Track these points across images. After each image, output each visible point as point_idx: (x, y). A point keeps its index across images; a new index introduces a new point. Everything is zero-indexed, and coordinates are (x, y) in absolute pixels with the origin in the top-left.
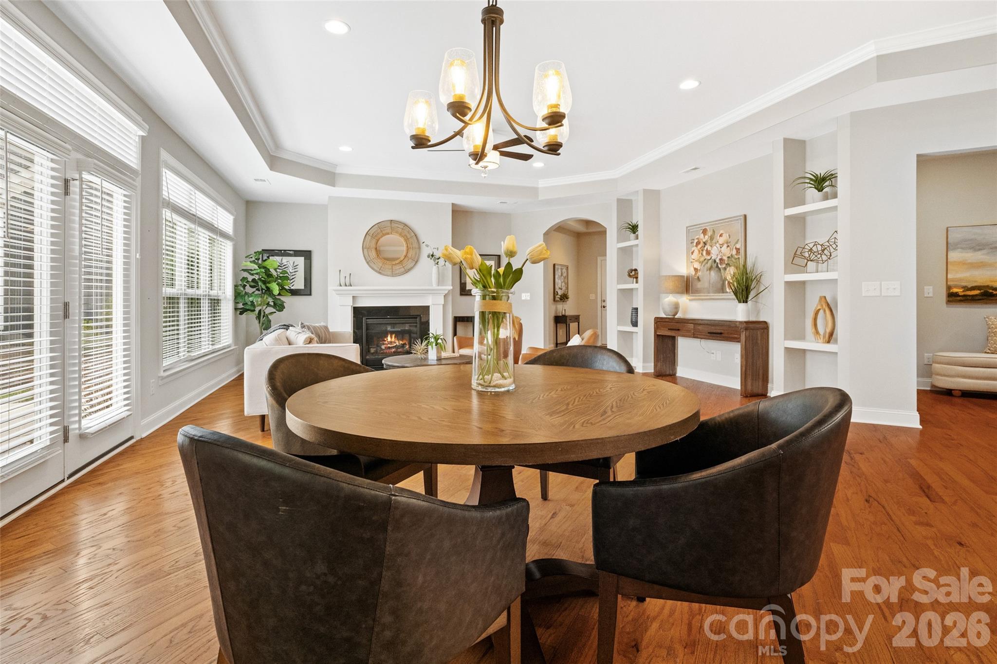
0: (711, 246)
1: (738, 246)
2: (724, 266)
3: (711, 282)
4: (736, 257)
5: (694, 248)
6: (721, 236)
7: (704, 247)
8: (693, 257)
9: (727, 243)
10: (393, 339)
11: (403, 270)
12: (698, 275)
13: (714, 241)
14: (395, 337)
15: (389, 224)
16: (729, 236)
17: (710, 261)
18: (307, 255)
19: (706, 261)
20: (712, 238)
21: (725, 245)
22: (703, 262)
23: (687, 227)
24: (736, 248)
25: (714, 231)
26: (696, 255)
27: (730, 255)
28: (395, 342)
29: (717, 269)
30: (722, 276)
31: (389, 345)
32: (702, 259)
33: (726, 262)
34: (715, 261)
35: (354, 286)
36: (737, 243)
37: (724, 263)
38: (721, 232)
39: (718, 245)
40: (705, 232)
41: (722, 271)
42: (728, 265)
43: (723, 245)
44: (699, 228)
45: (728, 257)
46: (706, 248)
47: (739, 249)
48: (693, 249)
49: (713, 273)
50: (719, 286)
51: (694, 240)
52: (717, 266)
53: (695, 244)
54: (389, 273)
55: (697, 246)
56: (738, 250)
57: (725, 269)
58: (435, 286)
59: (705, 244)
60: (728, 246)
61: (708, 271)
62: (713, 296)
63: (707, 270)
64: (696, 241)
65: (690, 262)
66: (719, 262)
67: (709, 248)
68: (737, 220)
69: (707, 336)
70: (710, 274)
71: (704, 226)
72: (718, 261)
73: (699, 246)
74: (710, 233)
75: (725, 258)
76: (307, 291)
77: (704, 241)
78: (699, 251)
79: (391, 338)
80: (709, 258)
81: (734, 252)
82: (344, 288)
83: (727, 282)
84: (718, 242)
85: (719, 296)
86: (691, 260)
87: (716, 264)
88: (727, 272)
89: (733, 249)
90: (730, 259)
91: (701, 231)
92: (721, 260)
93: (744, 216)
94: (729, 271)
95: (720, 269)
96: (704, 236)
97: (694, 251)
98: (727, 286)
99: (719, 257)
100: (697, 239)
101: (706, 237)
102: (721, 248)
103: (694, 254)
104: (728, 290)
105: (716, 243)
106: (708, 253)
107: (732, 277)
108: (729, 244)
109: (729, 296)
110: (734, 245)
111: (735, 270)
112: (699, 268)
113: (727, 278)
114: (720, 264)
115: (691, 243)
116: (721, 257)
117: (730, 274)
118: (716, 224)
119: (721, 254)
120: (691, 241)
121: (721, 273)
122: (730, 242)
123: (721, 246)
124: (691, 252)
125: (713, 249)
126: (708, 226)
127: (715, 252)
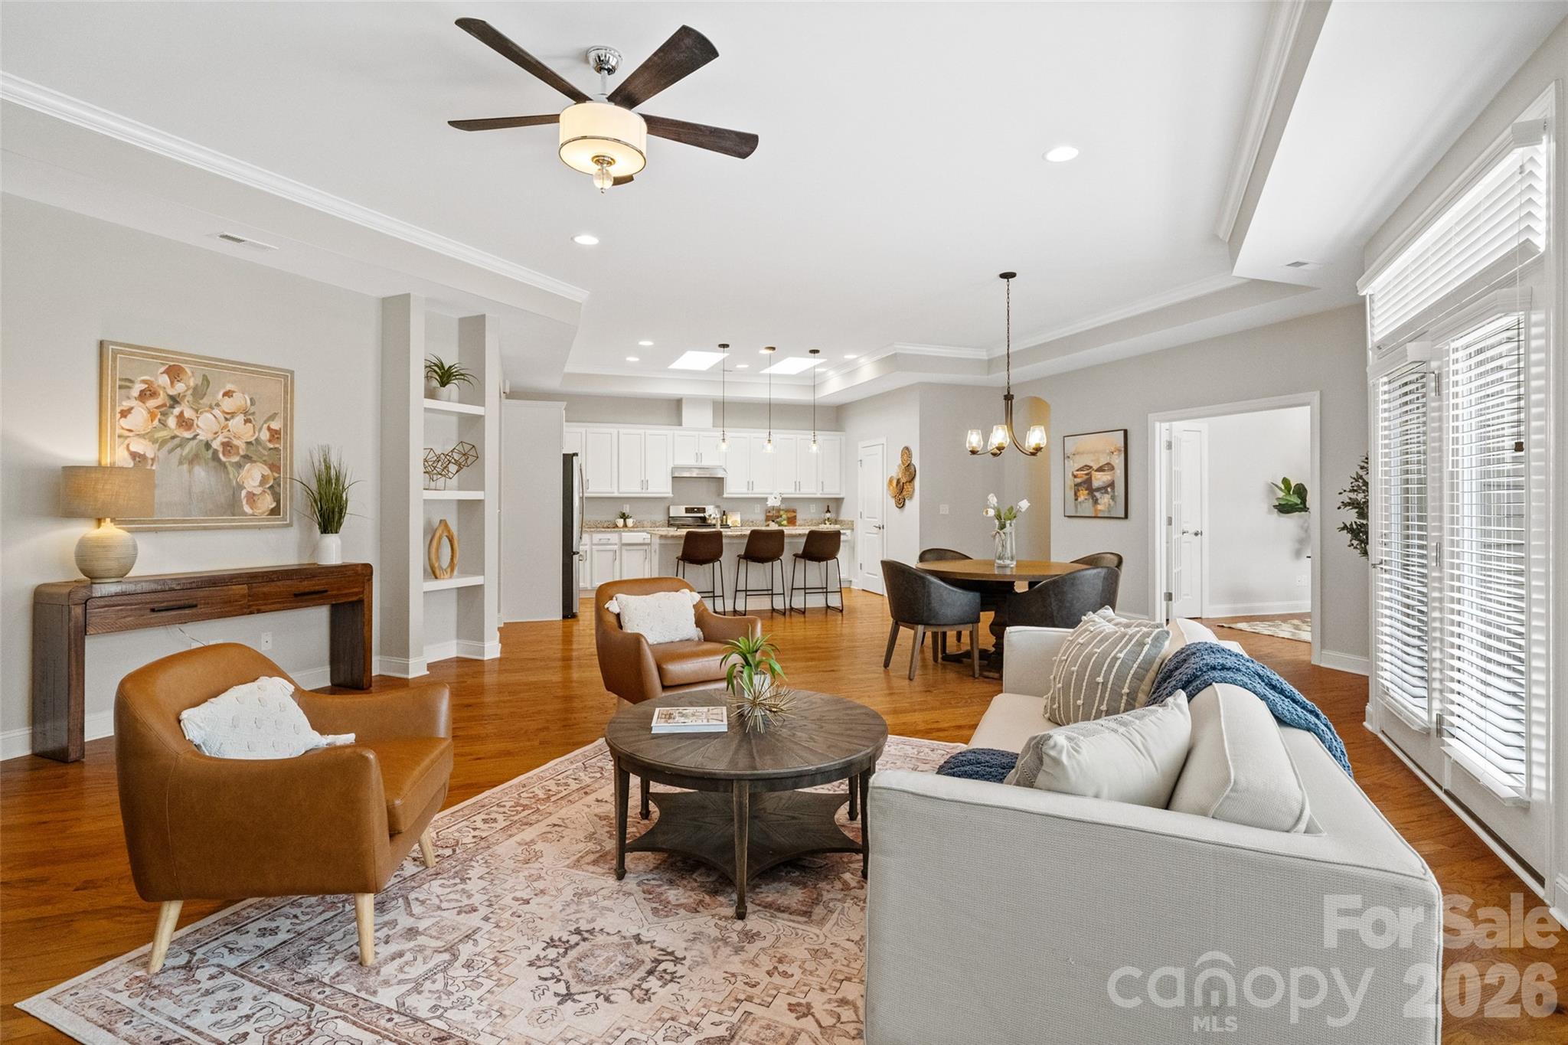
0: (197, 411)
1: (275, 425)
2: (236, 459)
3: (196, 490)
4: (271, 446)
5: (133, 403)
6: (228, 394)
7: (172, 407)
8: (125, 423)
9: (245, 413)
12: (144, 471)
13: (205, 401)
16: (251, 400)
17: (193, 443)
19: (177, 441)
20: (198, 393)
21: (240, 418)
22: (164, 442)
23: (103, 344)
24: (269, 429)
25: (206, 381)
26: (139, 417)
27: (252, 439)
29: (215, 464)
30: (229, 481)
32: (163, 434)
33: (242, 453)
34: (208, 446)
36: (272, 417)
37: (238, 454)
38: (229, 387)
39: (216, 412)
40: (174, 373)
41: (230, 468)
42: (247, 458)
43: (233, 415)
44: (153, 357)
45: (249, 443)
46: (177, 411)
47: (277, 432)
48: (126, 404)
49: (200, 472)
50: (224, 498)
51: (131, 382)
52: (215, 457)
53: (135, 392)
55: (143, 396)
56: (275, 435)
57: (239, 466)
59: (175, 400)
60: (247, 421)
61: (185, 467)
62: (207, 521)
63: (181, 463)
64: (139, 387)
65: (110, 434)
66: (220, 449)
67: (189, 413)
68: (278, 376)
69: (291, 602)
70: (190, 471)
71: (173, 360)
72: (216, 445)
73: (152, 403)
74: (191, 380)
75: (239, 444)
77: (172, 392)
78: (152, 416)
80: (188, 435)
81: (265, 435)
83: (244, 493)
84: (218, 405)
85: (224, 521)
86: (118, 431)
87: (210, 452)
88: (243, 472)
89: (261, 429)
90: (252, 448)
91: (163, 369)
92: (227, 446)
93: (292, 373)
94: (248, 471)
95: (223, 465)
96: (172, 383)
97: (132, 408)
98: (244, 502)
99: (221, 439)
100: (144, 382)
101: (180, 387)
102: (226, 419)
103: (129, 416)
104: (247, 509)
105: (211, 407)
106: (184, 423)
107: (257, 483)
108: (251, 417)
109: (251, 520)
110: (265, 422)
111: (267, 471)
112: (150, 455)
113: (245, 485)
114: (224, 455)
115: (121, 387)
116: (227, 440)
117: (253, 477)
118: (216, 366)
119: (226, 433)
120: (123, 383)
121: (228, 473)
122: (253, 413)
123: (228, 416)
124: (118, 410)
125: (202, 417)
126: (186, 362)
127: (206, 425)
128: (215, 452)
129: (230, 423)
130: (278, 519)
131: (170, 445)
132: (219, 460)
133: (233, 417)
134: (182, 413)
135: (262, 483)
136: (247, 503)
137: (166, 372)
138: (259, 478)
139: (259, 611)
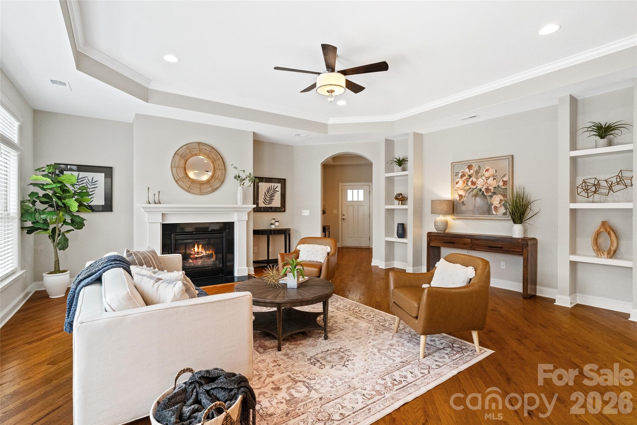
0: (477, 179)
1: (505, 179)
2: (490, 194)
3: (477, 206)
4: (504, 187)
5: (459, 179)
6: (487, 170)
7: (470, 179)
8: (457, 186)
9: (493, 176)
10: (200, 250)
11: (210, 189)
12: (462, 200)
13: (480, 174)
14: (202, 248)
15: (197, 146)
16: (496, 171)
17: (476, 190)
18: (108, 172)
19: (471, 189)
20: (477, 172)
21: (492, 178)
22: (468, 190)
23: (452, 163)
24: (503, 181)
25: (479, 167)
26: (461, 184)
27: (496, 186)
28: (202, 253)
29: (483, 196)
30: (488, 202)
31: (196, 256)
32: (467, 188)
33: (492, 191)
34: (480, 190)
35: (163, 203)
36: (504, 176)
37: (491, 192)
38: (487, 168)
39: (483, 178)
40: (470, 167)
41: (488, 198)
42: (494, 193)
43: (489, 178)
44: (464, 164)
45: (495, 188)
46: (471, 180)
47: (506, 182)
48: (457, 180)
49: (478, 199)
50: (485, 209)
51: (458, 173)
52: (483, 194)
53: (459, 176)
54: (198, 192)
55: (462, 177)
56: (505, 183)
57: (491, 196)
58: (240, 204)
59: (470, 176)
60: (494, 179)
61: (474, 198)
62: (479, 217)
63: (472, 197)
64: (461, 174)
65: (454, 190)
66: (485, 191)
67: (474, 180)
69: (487, 249)
70: (475, 199)
71: (469, 163)
72: (483, 189)
73: (464, 178)
74: (475, 168)
75: (492, 188)
76: (108, 207)
77: (469, 174)
78: (464, 182)
79: (198, 248)
80: (474, 187)
81: (501, 184)
82: (153, 205)
83: (493, 207)
84: (484, 175)
85: (485, 217)
86: (456, 188)
87: (482, 192)
88: (493, 199)
89: (499, 181)
90: (496, 189)
91: (467, 167)
92: (487, 190)
93: (512, 156)
94: (495, 198)
95: (485, 196)
96: (469, 171)
97: (459, 181)
98: (493, 210)
99: (485, 187)
100: (462, 172)
101: (472, 171)
102: (487, 180)
103: (458, 184)
104: (494, 212)
105: (482, 176)
106: (473, 183)
107: (498, 203)
108: (496, 177)
109: (495, 217)
110: (501, 178)
111: (502, 198)
112: (464, 195)
113: (494, 203)
114: (486, 193)
115: (456, 175)
116: (487, 187)
117: (496, 200)
118: (482, 162)
119: (487, 185)
120: (456, 174)
121: (487, 199)
122: (496, 176)
123: (487, 179)
124: (455, 182)
125: (478, 180)
126: (473, 163)
127: (480, 183)
128: (483, 192)
129: (488, 181)
130: (507, 217)
131: (469, 191)
132: (484, 195)
133: (489, 179)
134: (472, 180)
135: (500, 203)
136: (494, 210)
137: (467, 168)
138: (499, 201)
139: (474, 250)
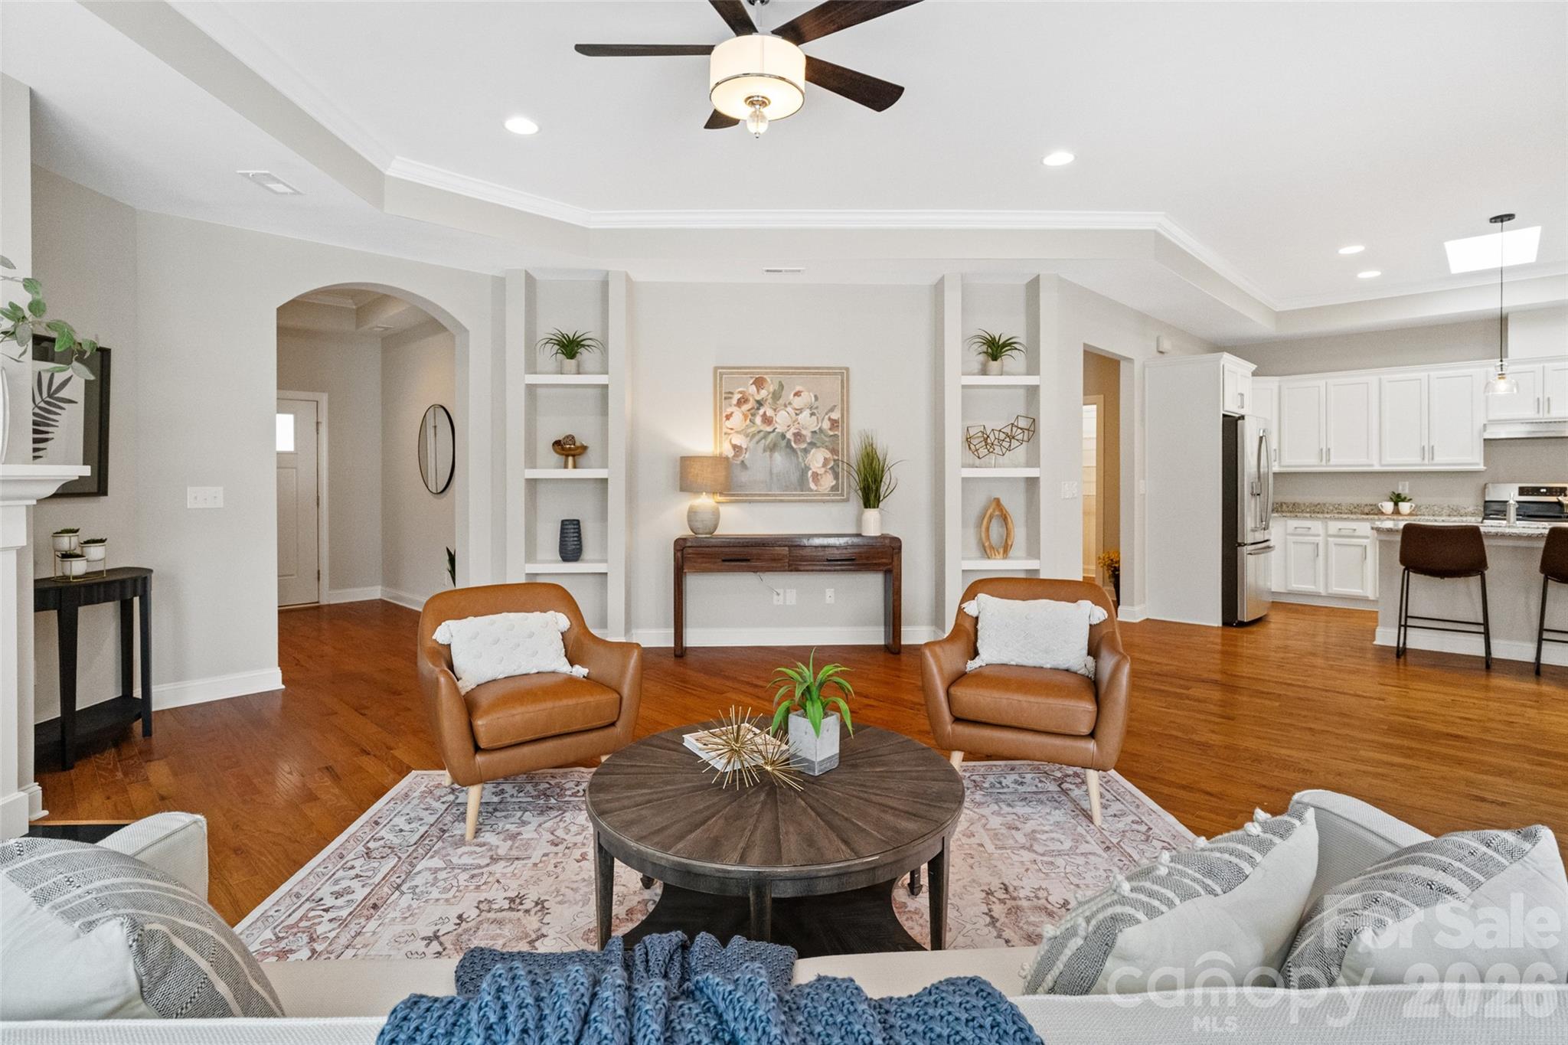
0: (775, 410)
1: (835, 415)
2: (804, 446)
3: (775, 471)
4: (831, 433)
5: (734, 409)
6: (797, 394)
7: (758, 409)
8: (729, 424)
9: (811, 408)
12: (741, 458)
13: (781, 402)
16: (816, 397)
17: (772, 435)
19: (762, 434)
20: (776, 396)
21: (807, 413)
22: (754, 435)
23: (716, 369)
24: (830, 419)
25: (781, 386)
26: (737, 420)
27: (816, 429)
29: (788, 450)
30: (799, 464)
32: (753, 430)
33: (809, 441)
34: (783, 436)
36: (832, 410)
37: (804, 441)
38: (798, 388)
39: (789, 409)
40: (759, 383)
41: (799, 453)
42: (812, 444)
43: (801, 410)
44: (746, 374)
45: (814, 432)
46: (761, 412)
47: (836, 421)
48: (729, 410)
49: (779, 458)
50: (794, 477)
51: (732, 393)
52: (789, 445)
53: (734, 401)
55: (740, 403)
56: (834, 424)
57: (806, 451)
59: (760, 403)
60: (812, 414)
61: (768, 454)
62: (781, 495)
63: (765, 451)
64: (737, 396)
65: (720, 432)
66: (792, 438)
67: (770, 413)
68: (835, 374)
70: (771, 457)
71: (758, 373)
72: (789, 435)
73: (745, 407)
74: (771, 386)
75: (806, 433)
77: (758, 398)
78: (746, 417)
80: (769, 429)
81: (826, 425)
83: (810, 473)
84: (790, 404)
85: (794, 495)
86: (725, 430)
87: (785, 441)
88: (810, 456)
89: (823, 419)
90: (818, 436)
91: (751, 382)
92: (798, 436)
93: (847, 369)
94: (813, 455)
95: (794, 450)
96: (758, 391)
97: (732, 413)
98: (811, 480)
99: (793, 430)
100: (740, 392)
101: (763, 393)
102: (797, 414)
103: (731, 419)
104: (812, 486)
105: (785, 406)
106: (767, 420)
107: (821, 464)
108: (815, 411)
109: (815, 495)
110: (826, 414)
111: (829, 455)
112: (744, 446)
113: (811, 467)
114: (795, 442)
115: (725, 398)
116: (796, 431)
117: (817, 459)
118: (788, 373)
119: (797, 426)
120: (727, 395)
121: (798, 457)
122: (817, 408)
123: (798, 412)
124: (724, 415)
125: (779, 414)
126: (767, 373)
127: (782, 420)
128: (789, 441)
129: (800, 417)
130: (837, 495)
131: (757, 438)
132: (792, 447)
133: (801, 412)
134: (765, 413)
135: (824, 465)
136: (813, 481)
137: (754, 383)
138: (822, 460)
139: (797, 570)
